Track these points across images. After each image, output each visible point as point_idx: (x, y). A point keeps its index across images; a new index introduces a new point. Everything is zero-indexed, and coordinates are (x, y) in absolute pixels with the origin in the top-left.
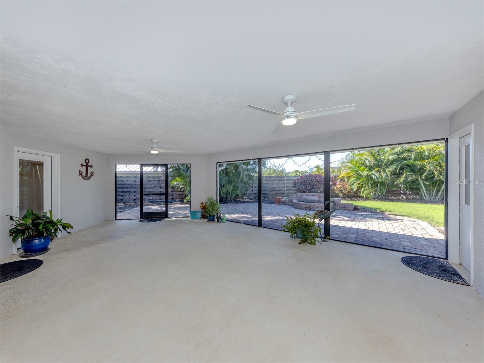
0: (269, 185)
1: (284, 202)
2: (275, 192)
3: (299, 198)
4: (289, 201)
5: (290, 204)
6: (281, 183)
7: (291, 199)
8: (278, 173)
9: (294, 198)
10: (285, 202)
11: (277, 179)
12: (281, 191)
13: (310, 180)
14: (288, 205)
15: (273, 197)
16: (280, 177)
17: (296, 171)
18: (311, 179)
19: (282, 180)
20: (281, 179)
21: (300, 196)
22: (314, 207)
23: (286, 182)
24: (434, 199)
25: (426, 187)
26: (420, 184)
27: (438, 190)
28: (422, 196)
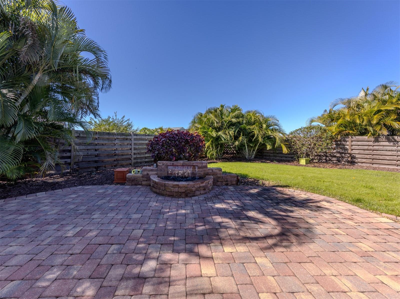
0: (105, 148)
1: (133, 181)
2: (116, 157)
3: (161, 170)
4: (143, 177)
5: (144, 183)
6: (126, 144)
7: (145, 173)
8: (122, 128)
9: (152, 170)
10: (135, 179)
11: (119, 137)
12: (127, 155)
13: (177, 140)
14: (142, 185)
15: (112, 166)
16: (125, 135)
17: (145, 128)
18: (179, 138)
19: (127, 139)
20: (126, 137)
21: (163, 167)
22: (194, 189)
23: (133, 142)
24: (251, 157)
25: (248, 148)
26: (245, 145)
27: (254, 150)
28: (244, 155)
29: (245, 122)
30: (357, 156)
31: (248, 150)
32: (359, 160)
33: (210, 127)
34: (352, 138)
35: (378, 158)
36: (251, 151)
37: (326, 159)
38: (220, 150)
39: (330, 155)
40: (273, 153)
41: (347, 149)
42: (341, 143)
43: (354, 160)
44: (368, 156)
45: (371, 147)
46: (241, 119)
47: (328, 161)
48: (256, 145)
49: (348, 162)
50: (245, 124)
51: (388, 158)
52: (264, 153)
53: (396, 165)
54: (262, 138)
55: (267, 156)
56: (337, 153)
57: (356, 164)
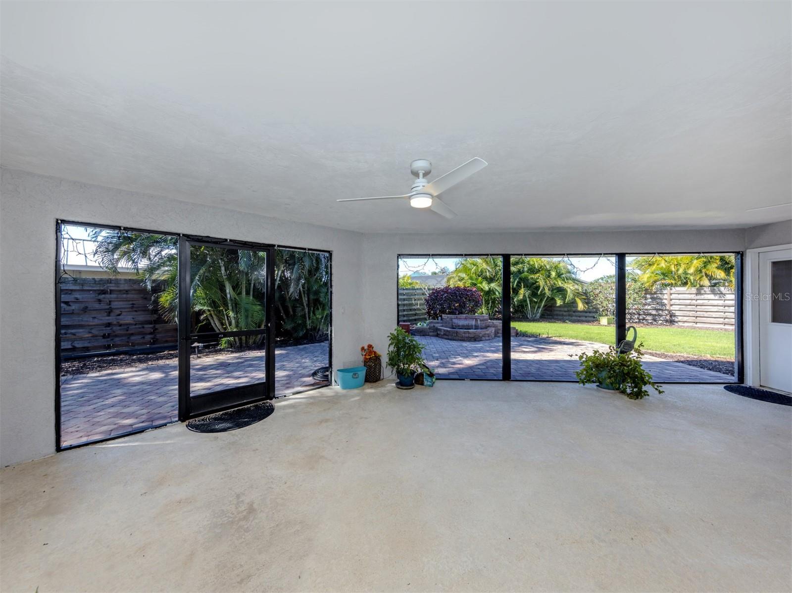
1: (421, 332)
3: (446, 323)
4: (429, 329)
5: (431, 334)
7: (432, 325)
9: (438, 322)
10: (423, 330)
14: (428, 335)
21: (448, 319)
22: (481, 335)
24: (535, 316)
25: (530, 304)
26: (526, 300)
27: (539, 307)
28: (525, 314)
29: (526, 269)
30: (677, 313)
31: (531, 307)
32: (680, 318)
33: (479, 276)
34: (671, 289)
35: (702, 316)
36: (535, 308)
37: (638, 318)
38: (491, 306)
39: (644, 312)
40: (568, 311)
41: (665, 305)
42: (657, 296)
43: (674, 318)
44: (691, 314)
45: (694, 301)
46: (520, 265)
47: (641, 321)
48: (541, 301)
49: (667, 321)
50: (528, 272)
51: (714, 315)
52: (554, 310)
53: (722, 324)
54: (549, 290)
55: (560, 315)
56: (653, 309)
57: (676, 324)
